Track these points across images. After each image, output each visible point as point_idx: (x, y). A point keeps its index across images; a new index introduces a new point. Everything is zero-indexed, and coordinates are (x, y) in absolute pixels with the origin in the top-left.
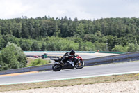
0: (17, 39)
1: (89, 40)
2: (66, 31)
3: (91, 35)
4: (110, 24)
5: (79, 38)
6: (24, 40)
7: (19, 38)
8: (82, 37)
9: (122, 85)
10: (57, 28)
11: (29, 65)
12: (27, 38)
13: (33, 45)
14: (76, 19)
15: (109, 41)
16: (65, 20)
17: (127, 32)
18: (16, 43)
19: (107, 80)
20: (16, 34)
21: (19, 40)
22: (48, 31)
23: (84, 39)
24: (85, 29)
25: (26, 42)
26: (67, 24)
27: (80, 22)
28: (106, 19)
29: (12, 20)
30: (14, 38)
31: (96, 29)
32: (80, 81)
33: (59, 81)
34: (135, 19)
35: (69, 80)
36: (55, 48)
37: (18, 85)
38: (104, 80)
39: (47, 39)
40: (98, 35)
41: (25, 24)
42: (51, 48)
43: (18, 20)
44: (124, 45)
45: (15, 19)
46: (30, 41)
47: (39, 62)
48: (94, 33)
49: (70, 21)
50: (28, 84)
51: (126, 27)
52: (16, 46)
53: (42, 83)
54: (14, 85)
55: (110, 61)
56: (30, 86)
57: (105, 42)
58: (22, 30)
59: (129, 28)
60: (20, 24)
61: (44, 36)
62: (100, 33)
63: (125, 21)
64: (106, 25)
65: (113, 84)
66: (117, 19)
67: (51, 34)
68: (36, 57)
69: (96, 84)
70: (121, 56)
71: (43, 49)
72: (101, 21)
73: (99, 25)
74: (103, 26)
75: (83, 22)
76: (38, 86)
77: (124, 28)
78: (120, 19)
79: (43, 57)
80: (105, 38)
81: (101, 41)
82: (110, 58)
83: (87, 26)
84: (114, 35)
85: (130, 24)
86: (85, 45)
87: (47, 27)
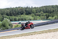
1: (38, 15)
2: (28, 12)
3: (39, 13)
4: (46, 8)
6: (11, 17)
7: (9, 16)
8: (35, 14)
9: (52, 34)
10: (24, 11)
11: (13, 27)
12: (12, 16)
13: (15, 19)
14: (32, 7)
15: (46, 15)
16: (27, 8)
17: (54, 11)
18: (8, 18)
19: (46, 32)
20: (7, 15)
21: (9, 17)
22: (21, 12)
23: (36, 15)
24: (36, 11)
25: (12, 18)
26: (28, 9)
27: (34, 8)
28: (44, 6)
29: (5, 9)
30: (6, 16)
31: (41, 11)
32: (35, 33)
33: (26, 33)
34: (56, 6)
35: (30, 33)
36: (24, 19)
37: (9, 36)
38: (45, 32)
39: (20, 16)
40: (41, 13)
41: (11, 10)
42: (22, 20)
43: (8, 9)
44: (53, 16)
46: (13, 17)
47: (17, 26)
48: (40, 12)
49: (30, 8)
50: (13, 35)
51: (53, 9)
53: (19, 35)
54: (8, 36)
55: (47, 24)
56: (14, 36)
57: (45, 16)
58: (10, 13)
59: (54, 9)
60: (9, 10)
62: (42, 12)
63: (52, 6)
64: (45, 8)
65: (49, 33)
66: (49, 6)
67: (22, 14)
68: (16, 24)
69: (42, 34)
70: (52, 21)
71: (19, 20)
73: (42, 9)
75: (35, 8)
76: (18, 36)
77: (52, 9)
78: (50, 6)
79: (19, 23)
80: (45, 14)
81: (43, 16)
82: (47, 23)
83: (37, 9)
84: (48, 13)
85: (55, 8)
86: (36, 18)
87: (20, 11)
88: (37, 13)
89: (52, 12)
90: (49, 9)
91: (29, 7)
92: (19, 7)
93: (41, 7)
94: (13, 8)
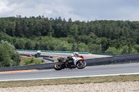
0: (10, 38)
1: (82, 41)
2: (59, 31)
3: (84, 37)
4: (104, 26)
5: (72, 39)
6: (18, 39)
7: (13, 36)
8: (76, 38)
10: (51, 28)
11: (22, 64)
12: (21, 37)
13: (27, 44)
14: (70, 20)
15: (102, 43)
16: (59, 21)
17: (121, 34)
18: (9, 41)
21: (13, 38)
22: (42, 31)
23: (77, 40)
24: (79, 30)
26: (61, 25)
27: (74, 23)
28: (100, 22)
29: (6, 19)
30: (7, 36)
31: (90, 30)
34: (129, 22)
36: (48, 47)
38: (112, 80)
39: (40, 39)
40: (91, 37)
41: (19, 23)
42: (44, 48)
43: (12, 19)
44: (118, 47)
45: (10, 18)
46: (24, 40)
47: (32, 61)
48: (88, 34)
49: (65, 21)
51: (120, 29)
52: (10, 44)
57: (99, 44)
58: (16, 29)
59: (123, 30)
60: (14, 23)
61: (37, 35)
62: (93, 35)
63: (119, 23)
64: (100, 27)
66: (111, 22)
67: (44, 34)
68: (29, 56)
71: (36, 49)
72: (95, 22)
73: (93, 27)
74: (96, 28)
75: (77, 23)
77: (117, 30)
79: (36, 56)
80: (99, 40)
81: (94, 43)
83: (81, 27)
84: (108, 37)
85: (124, 27)
86: (79, 46)
87: (41, 27)
88: (80, 34)
89: (116, 35)
90: (111, 30)
91: (62, 19)
92: (40, 18)
93: (92, 22)
94: (26, 18)
